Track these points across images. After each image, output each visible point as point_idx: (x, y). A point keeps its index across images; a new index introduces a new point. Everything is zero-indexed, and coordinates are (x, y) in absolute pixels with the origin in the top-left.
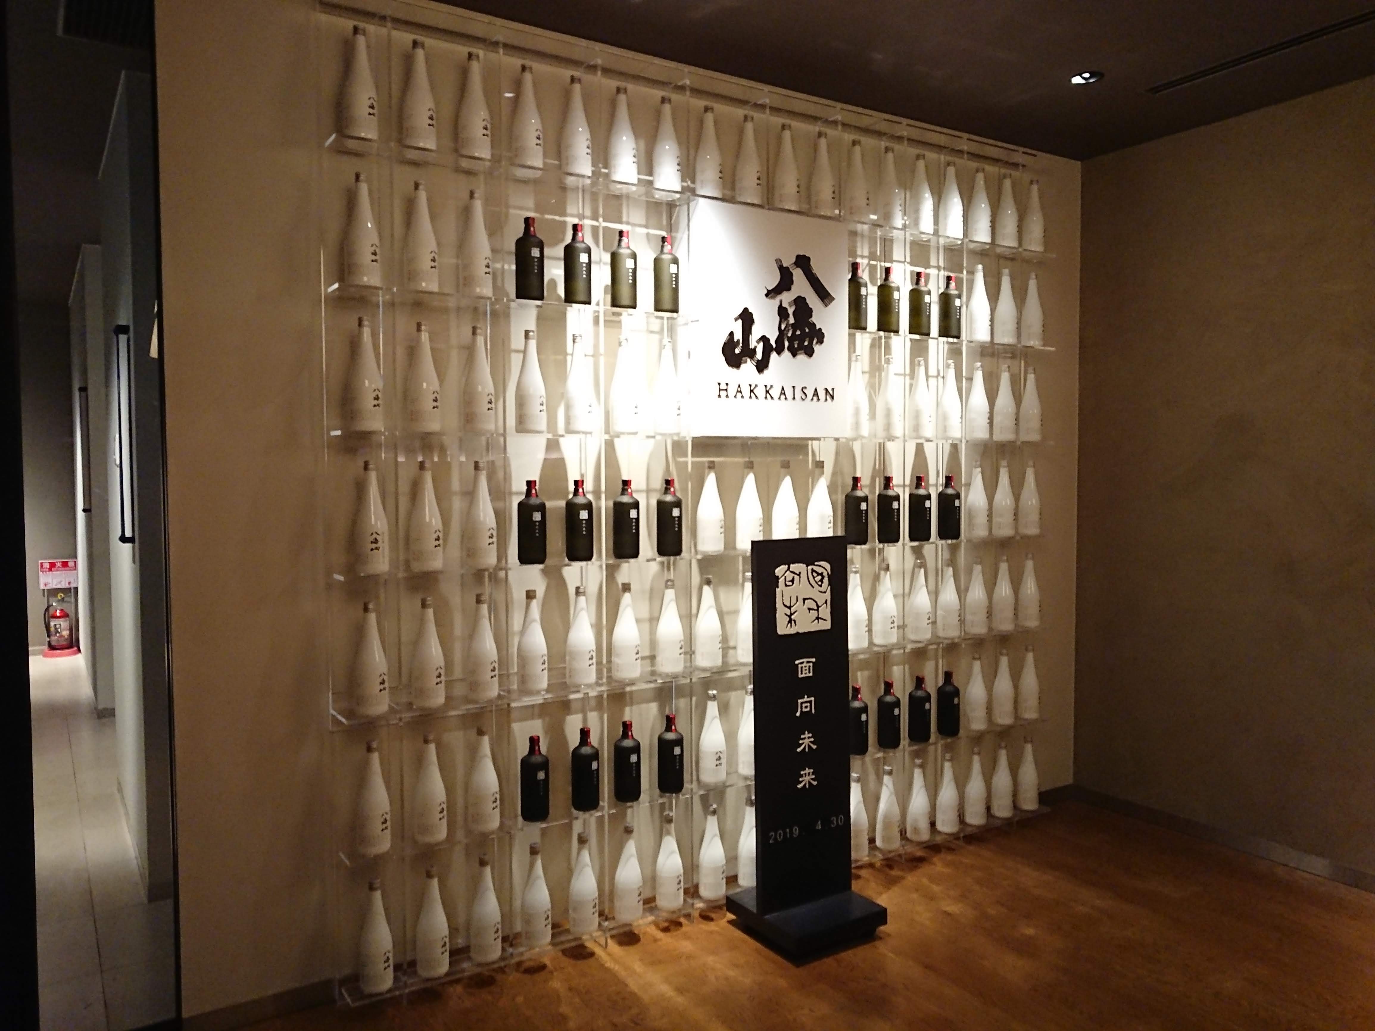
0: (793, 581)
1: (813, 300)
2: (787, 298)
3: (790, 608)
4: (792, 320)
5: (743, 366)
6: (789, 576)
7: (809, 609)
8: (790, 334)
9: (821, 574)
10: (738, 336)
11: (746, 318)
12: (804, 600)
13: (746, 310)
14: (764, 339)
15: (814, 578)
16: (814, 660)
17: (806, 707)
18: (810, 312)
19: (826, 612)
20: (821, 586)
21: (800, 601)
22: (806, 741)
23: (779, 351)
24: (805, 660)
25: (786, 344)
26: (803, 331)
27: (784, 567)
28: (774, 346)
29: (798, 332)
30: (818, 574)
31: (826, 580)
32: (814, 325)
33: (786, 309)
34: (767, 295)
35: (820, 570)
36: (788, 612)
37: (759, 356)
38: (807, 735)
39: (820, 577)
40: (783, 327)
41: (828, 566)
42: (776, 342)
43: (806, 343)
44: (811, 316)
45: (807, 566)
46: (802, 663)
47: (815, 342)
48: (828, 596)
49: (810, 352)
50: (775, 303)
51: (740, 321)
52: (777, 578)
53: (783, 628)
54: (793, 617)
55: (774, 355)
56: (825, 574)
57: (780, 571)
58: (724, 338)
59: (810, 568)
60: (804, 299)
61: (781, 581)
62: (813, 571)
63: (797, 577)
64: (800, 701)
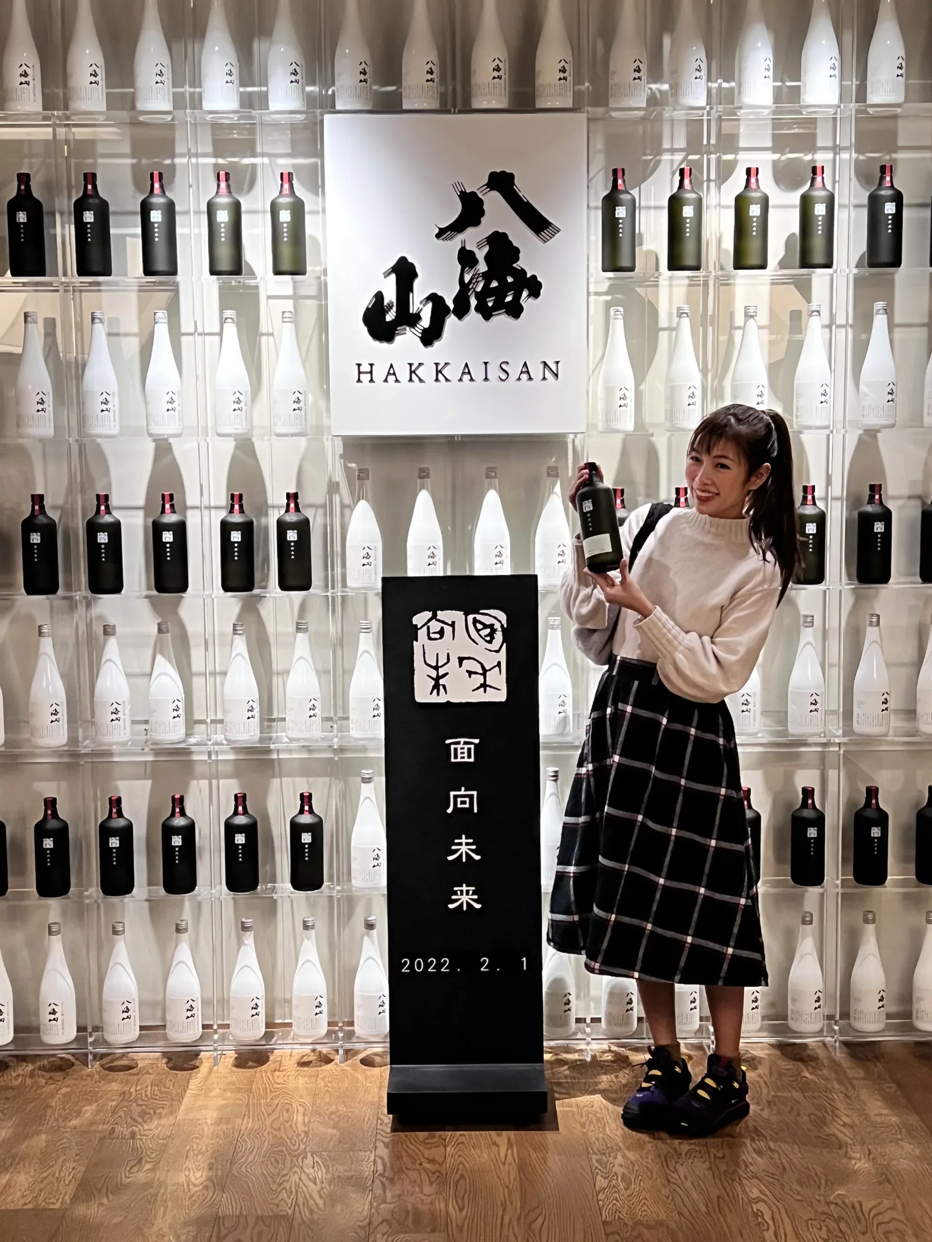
0: (441, 632)
3: (436, 668)
4: (482, 267)
6: (435, 626)
7: (470, 673)
8: (479, 289)
9: (491, 626)
10: (390, 296)
12: (461, 660)
13: (403, 261)
14: (435, 299)
15: (478, 631)
16: (477, 741)
17: (463, 803)
18: (515, 253)
19: (499, 680)
20: (490, 642)
21: (454, 661)
22: (464, 847)
24: (462, 740)
25: (473, 302)
27: (428, 614)
28: (451, 306)
30: (485, 626)
31: (499, 636)
32: (523, 272)
33: (472, 253)
34: (438, 236)
35: (488, 620)
36: (434, 674)
37: (425, 322)
38: (464, 840)
39: (488, 631)
40: (467, 278)
41: (502, 616)
44: (517, 259)
45: (466, 615)
46: (458, 743)
47: (525, 293)
48: (502, 656)
49: (515, 311)
51: (393, 277)
52: (416, 628)
53: (423, 694)
54: (441, 682)
55: (451, 321)
56: (497, 626)
57: (419, 619)
58: (366, 301)
59: (470, 618)
60: (505, 235)
61: (422, 634)
62: (475, 621)
63: (448, 630)
64: (452, 794)
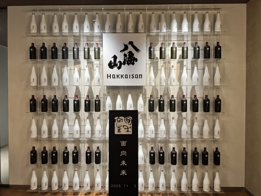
0: (120, 121)
1: (134, 51)
2: (126, 52)
3: (119, 127)
4: (128, 57)
5: (114, 68)
7: (125, 129)
8: (127, 60)
9: (129, 120)
10: (113, 61)
11: (115, 57)
12: (124, 126)
13: (115, 55)
14: (120, 62)
15: (127, 121)
16: (126, 142)
17: (124, 154)
18: (133, 54)
19: (130, 130)
20: (129, 123)
21: (122, 126)
22: (124, 163)
23: (124, 64)
25: (126, 62)
26: (131, 59)
27: (117, 117)
28: (123, 63)
29: (130, 59)
30: (128, 120)
31: (131, 122)
32: (134, 57)
33: (126, 54)
34: (120, 52)
36: (118, 129)
37: (118, 66)
38: (123, 161)
39: (128, 121)
40: (125, 58)
41: (131, 118)
42: (123, 62)
43: (132, 62)
44: (134, 55)
46: (123, 142)
47: (135, 61)
48: (131, 126)
49: (133, 64)
50: (123, 53)
51: (113, 58)
52: (115, 120)
53: (116, 132)
54: (120, 130)
55: (123, 65)
56: (130, 120)
58: (109, 62)
59: (125, 118)
60: (131, 52)
61: (116, 121)
62: (126, 119)
64: (121, 152)
